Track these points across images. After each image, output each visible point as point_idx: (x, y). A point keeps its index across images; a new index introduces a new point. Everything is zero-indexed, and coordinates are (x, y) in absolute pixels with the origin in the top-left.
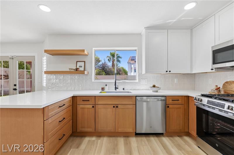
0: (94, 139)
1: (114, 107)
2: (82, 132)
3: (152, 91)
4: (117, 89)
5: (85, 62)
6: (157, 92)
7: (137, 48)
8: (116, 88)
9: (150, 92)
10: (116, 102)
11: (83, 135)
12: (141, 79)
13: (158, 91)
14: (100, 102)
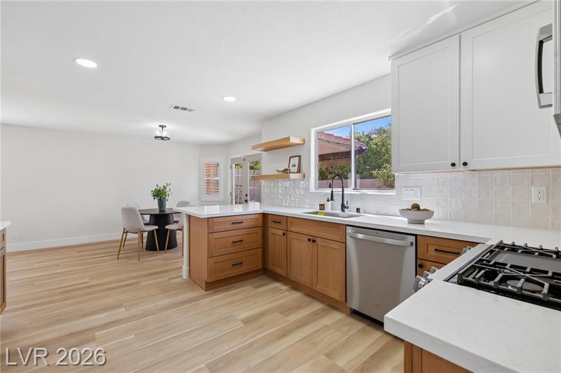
0: (284, 288)
1: (309, 240)
2: (275, 273)
3: (406, 219)
4: (346, 210)
5: (300, 156)
6: (421, 223)
7: (389, 110)
8: (343, 207)
9: (401, 223)
10: (313, 232)
11: (276, 277)
12: (404, 187)
13: (426, 221)
14: (293, 229)
